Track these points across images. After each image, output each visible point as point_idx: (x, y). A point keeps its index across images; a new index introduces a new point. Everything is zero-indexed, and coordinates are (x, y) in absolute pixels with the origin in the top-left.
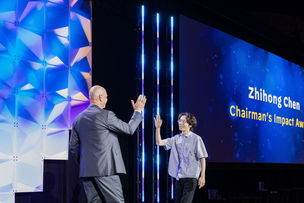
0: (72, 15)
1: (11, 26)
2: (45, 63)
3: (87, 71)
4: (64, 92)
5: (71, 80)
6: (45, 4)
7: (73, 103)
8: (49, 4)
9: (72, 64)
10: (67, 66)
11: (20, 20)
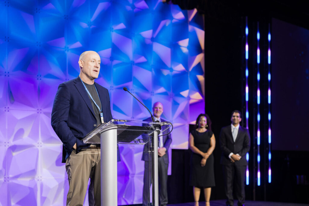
0: (190, 28)
1: (149, 42)
2: (171, 70)
3: (201, 74)
4: (185, 93)
5: (190, 83)
6: (171, 21)
7: (192, 101)
8: (174, 21)
9: (190, 69)
10: (187, 71)
11: (155, 36)
